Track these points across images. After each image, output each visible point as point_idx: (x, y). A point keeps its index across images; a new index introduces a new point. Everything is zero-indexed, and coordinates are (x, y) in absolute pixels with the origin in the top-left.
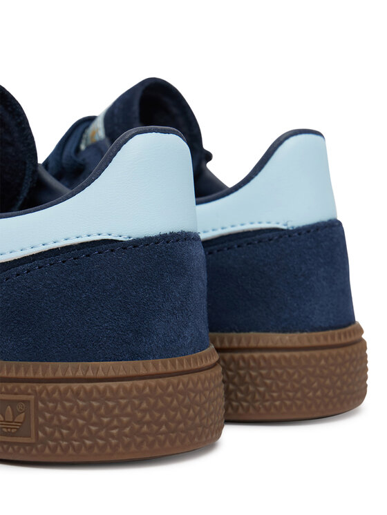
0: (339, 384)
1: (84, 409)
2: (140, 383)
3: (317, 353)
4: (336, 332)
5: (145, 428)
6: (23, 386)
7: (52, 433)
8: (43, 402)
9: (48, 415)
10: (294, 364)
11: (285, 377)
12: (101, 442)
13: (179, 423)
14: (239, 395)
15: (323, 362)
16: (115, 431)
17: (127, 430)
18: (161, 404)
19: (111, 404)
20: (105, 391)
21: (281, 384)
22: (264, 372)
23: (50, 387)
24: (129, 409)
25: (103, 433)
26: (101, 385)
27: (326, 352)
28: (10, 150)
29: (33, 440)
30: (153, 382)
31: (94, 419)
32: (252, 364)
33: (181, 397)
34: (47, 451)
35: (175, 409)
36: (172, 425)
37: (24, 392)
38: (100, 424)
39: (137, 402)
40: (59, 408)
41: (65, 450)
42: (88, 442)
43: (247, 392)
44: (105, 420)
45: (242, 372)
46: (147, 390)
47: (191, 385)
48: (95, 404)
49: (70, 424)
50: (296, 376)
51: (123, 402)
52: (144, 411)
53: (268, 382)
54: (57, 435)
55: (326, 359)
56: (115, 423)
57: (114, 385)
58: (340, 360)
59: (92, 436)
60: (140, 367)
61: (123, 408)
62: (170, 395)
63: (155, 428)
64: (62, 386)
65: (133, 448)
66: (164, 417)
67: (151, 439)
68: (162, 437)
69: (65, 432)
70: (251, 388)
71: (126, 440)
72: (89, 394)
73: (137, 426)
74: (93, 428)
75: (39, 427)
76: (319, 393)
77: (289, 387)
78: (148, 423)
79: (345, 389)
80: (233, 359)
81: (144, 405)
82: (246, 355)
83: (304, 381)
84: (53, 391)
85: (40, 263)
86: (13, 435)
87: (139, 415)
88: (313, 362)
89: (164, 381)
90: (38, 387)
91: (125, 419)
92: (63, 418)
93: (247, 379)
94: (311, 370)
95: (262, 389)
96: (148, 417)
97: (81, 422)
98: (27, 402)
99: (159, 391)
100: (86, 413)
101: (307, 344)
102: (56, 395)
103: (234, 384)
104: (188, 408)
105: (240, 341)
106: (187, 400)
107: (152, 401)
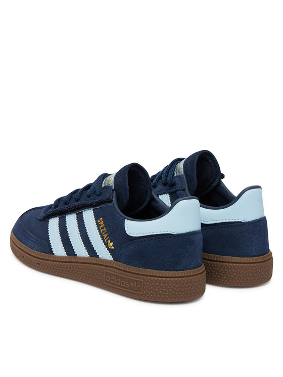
0: (259, 275)
1: (158, 286)
2: (176, 279)
3: (252, 265)
4: (260, 257)
5: (177, 293)
6: (140, 276)
7: (148, 292)
8: (146, 282)
9: (147, 286)
10: (244, 268)
11: (240, 273)
12: (163, 296)
13: (188, 291)
14: (224, 277)
15: (254, 268)
16: (167, 293)
17: (171, 293)
18: (182, 286)
19: (166, 285)
20: (165, 281)
21: (239, 275)
22: (233, 270)
23: (148, 278)
24: (172, 287)
25: (163, 294)
26: (164, 279)
27: (255, 265)
28: (143, 187)
29: (142, 293)
30: (180, 279)
31: (161, 289)
32: (229, 267)
33: (189, 284)
34: (146, 297)
35: (187, 287)
36: (185, 292)
37: (140, 279)
38: (162, 291)
39: (175, 285)
40: (151, 285)
41: (151, 298)
42: (159, 296)
43: (227, 277)
44: (165, 290)
45: (226, 270)
46: (178, 281)
47: (193, 280)
48: (162, 285)
49: (154, 290)
50: (244, 273)
51: (170, 284)
52: (177, 288)
53: (234, 274)
54: (149, 293)
55: (256, 267)
56: (167, 291)
57: (168, 279)
58: (260, 267)
59: (160, 294)
60: (180, 273)
61: (170, 287)
62: (185, 283)
63: (180, 293)
64: (152, 278)
65: (173, 299)
66: (183, 290)
67: (178, 296)
68: (182, 296)
69: (152, 292)
70: (228, 275)
71: (170, 296)
72: (160, 281)
73: (174, 292)
74: (161, 292)
75: (144, 289)
76: (252, 279)
77: (241, 276)
78: (178, 292)
79: (262, 277)
80: (223, 265)
81: (177, 286)
82: (228, 264)
83: (247, 274)
84: (149, 279)
85: (148, 239)
86: (136, 291)
87: (175, 289)
88: (251, 268)
89: (184, 279)
90: (145, 277)
91: (171, 290)
92: (152, 288)
93: (227, 272)
94: (250, 271)
95: (232, 276)
96: (178, 290)
97: (157, 290)
98: (141, 281)
99: (182, 282)
100: (159, 287)
101: (249, 262)
102: (150, 281)
103: (223, 274)
104: (191, 287)
105: (226, 259)
106: (191, 285)
107: (180, 285)
